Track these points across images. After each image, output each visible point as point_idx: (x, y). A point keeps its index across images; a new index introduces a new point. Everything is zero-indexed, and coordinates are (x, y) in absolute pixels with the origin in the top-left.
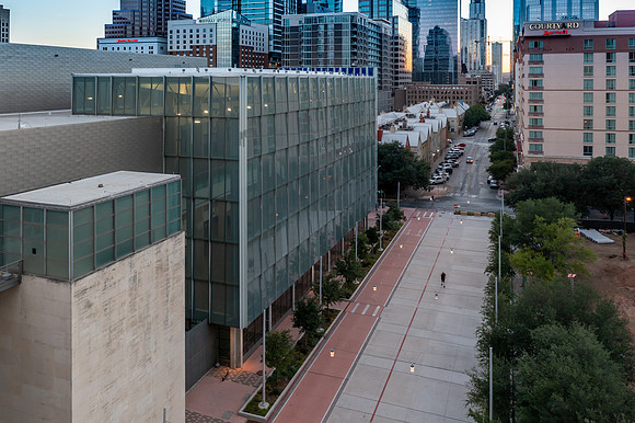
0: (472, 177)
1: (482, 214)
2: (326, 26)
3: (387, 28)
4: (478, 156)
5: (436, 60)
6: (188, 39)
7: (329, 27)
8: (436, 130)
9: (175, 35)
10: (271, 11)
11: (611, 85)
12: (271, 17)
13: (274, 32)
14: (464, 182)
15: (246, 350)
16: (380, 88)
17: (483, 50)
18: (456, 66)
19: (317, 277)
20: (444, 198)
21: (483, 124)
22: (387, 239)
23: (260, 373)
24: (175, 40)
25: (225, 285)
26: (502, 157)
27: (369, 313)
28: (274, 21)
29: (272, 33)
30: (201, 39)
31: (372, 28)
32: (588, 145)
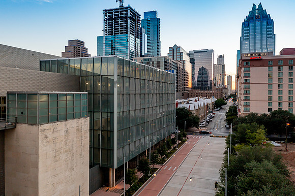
0: (218, 125)
1: (222, 137)
2: (153, 62)
3: (180, 65)
4: (221, 118)
5: (202, 81)
7: (154, 63)
8: (202, 106)
10: (129, 54)
11: (280, 81)
14: (214, 126)
15: (116, 181)
16: (177, 91)
19: (148, 154)
21: (223, 107)
22: (179, 145)
23: (123, 189)
25: (108, 150)
26: (231, 115)
27: (172, 170)
31: (174, 64)
32: (270, 107)
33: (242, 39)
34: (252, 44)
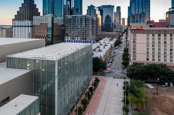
2: (78, 19)
3: (95, 18)
6: (39, 21)
9: (35, 20)
10: (63, 13)
12: (63, 15)
13: (64, 19)
17: (120, 21)
18: (113, 26)
20: (110, 72)
21: (120, 44)
24: (35, 21)
28: (64, 16)
29: (63, 19)
30: (43, 21)
31: (90, 18)
32: (148, 58)
33: (131, 2)
34: (137, 5)
